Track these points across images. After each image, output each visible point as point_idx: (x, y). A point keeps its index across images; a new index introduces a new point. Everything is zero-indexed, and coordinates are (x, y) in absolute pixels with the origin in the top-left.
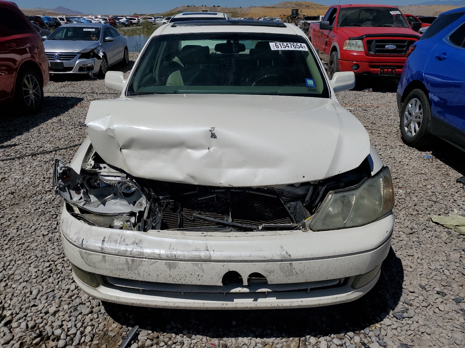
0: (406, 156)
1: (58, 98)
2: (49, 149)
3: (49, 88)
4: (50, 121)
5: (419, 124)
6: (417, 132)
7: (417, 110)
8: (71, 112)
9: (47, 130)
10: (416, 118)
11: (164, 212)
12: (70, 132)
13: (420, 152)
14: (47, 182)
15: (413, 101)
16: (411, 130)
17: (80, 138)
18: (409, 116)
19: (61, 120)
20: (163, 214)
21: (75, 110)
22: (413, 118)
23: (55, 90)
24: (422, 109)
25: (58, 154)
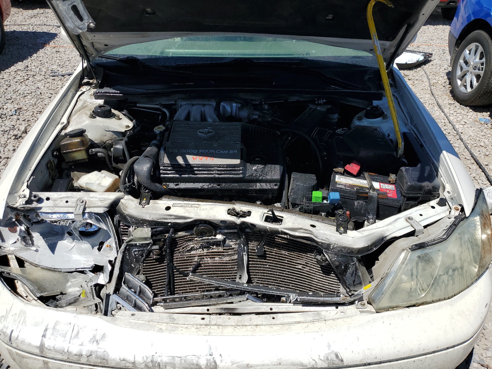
0: (459, 119)
1: (27, 33)
2: (10, 112)
3: (16, 18)
4: (13, 68)
5: (478, 77)
6: (474, 87)
7: (477, 60)
8: (42, 55)
9: (9, 82)
10: (475, 70)
11: (144, 263)
12: (39, 85)
13: (475, 113)
14: (4, 165)
15: (473, 46)
16: (465, 84)
17: (51, 94)
18: (464, 65)
19: (27, 67)
20: (144, 266)
21: (46, 51)
22: (471, 69)
23: (23, 21)
24: (484, 58)
25: (21, 119)
